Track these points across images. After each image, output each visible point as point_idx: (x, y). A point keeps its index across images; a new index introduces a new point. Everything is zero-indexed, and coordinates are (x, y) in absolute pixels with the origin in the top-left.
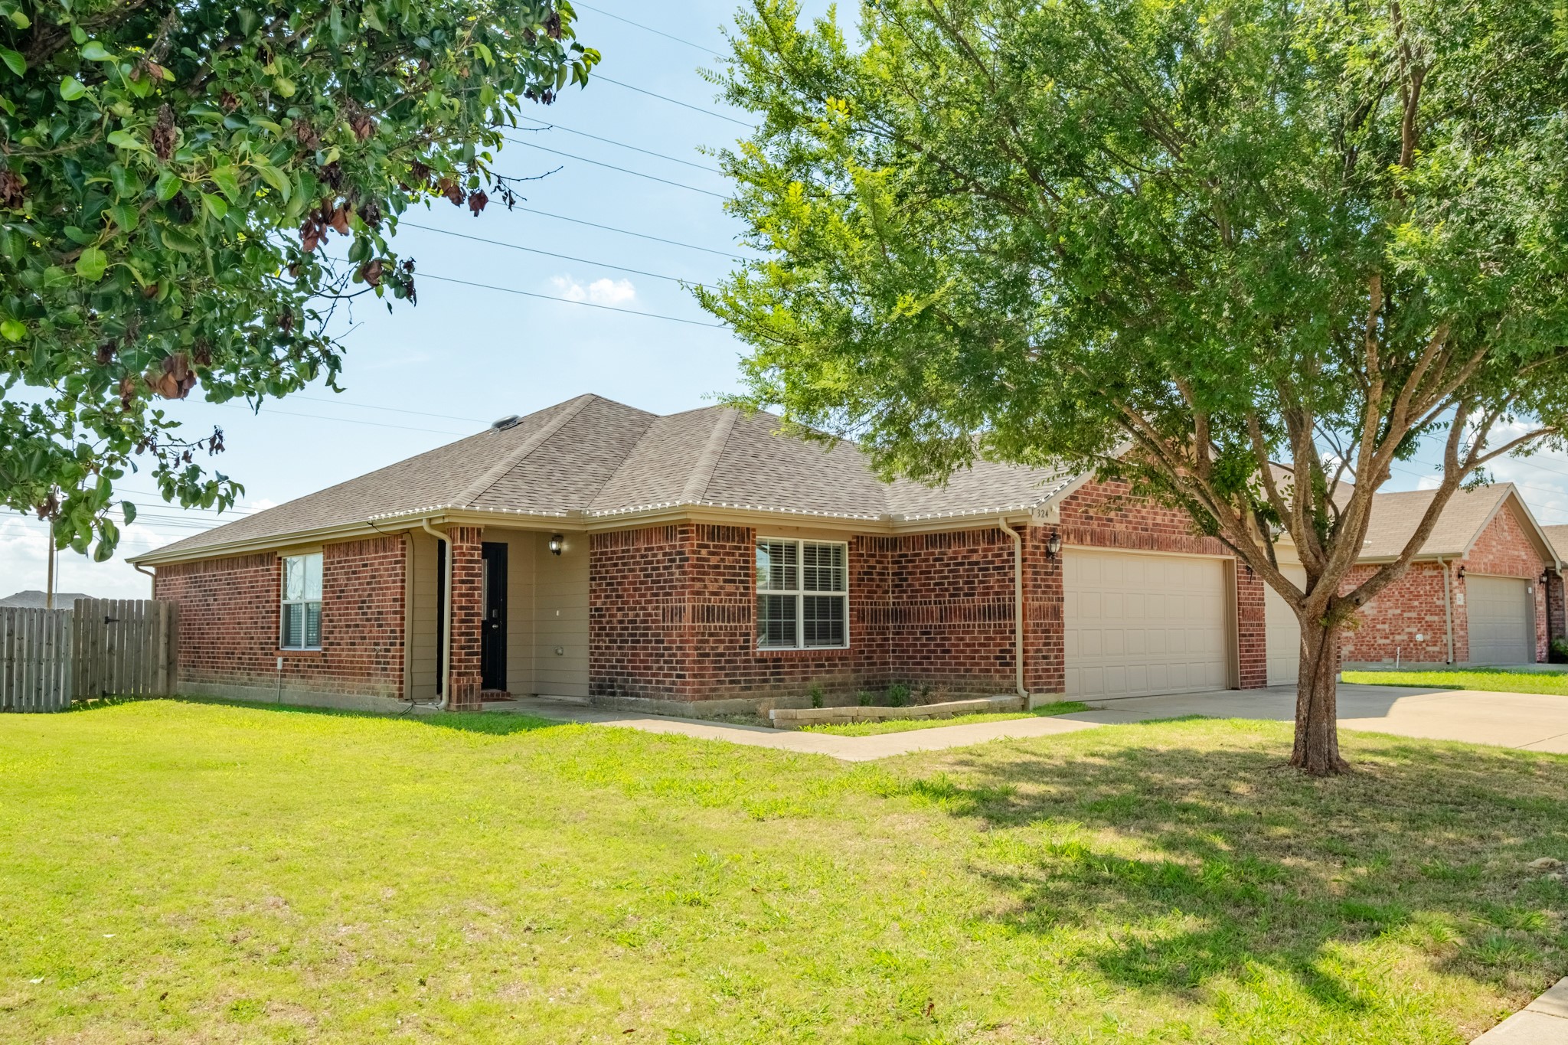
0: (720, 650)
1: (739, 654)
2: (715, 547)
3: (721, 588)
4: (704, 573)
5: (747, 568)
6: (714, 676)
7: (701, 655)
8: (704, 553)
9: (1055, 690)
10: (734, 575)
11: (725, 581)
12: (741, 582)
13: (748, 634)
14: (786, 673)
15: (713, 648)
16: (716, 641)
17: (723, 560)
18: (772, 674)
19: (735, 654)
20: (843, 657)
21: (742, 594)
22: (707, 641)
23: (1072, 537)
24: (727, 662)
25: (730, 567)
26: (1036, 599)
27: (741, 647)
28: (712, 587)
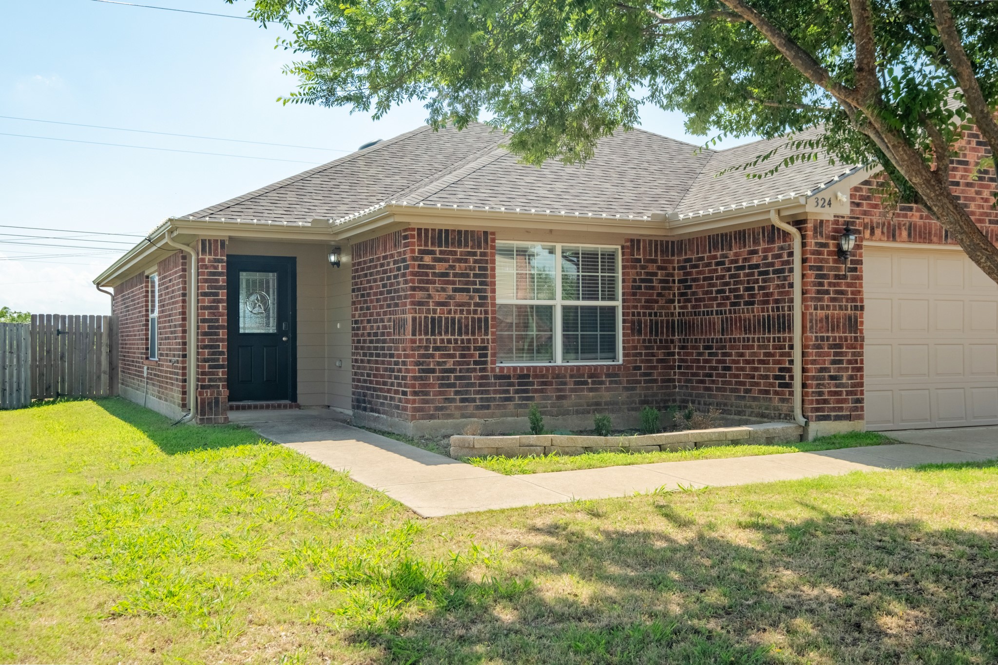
0: (450, 364)
1: (475, 370)
2: (441, 252)
3: (450, 297)
4: (428, 282)
5: (485, 276)
6: (441, 393)
7: (424, 371)
8: (428, 259)
9: (849, 418)
10: (467, 283)
11: (455, 290)
12: (476, 291)
13: (485, 348)
14: (536, 391)
15: (439, 364)
16: (442, 356)
17: (452, 267)
18: (517, 391)
19: (468, 370)
20: (612, 373)
21: (476, 305)
22: (432, 356)
23: (878, 232)
24: (456, 378)
25: (462, 275)
26: (822, 308)
27: (476, 363)
28: (438, 297)
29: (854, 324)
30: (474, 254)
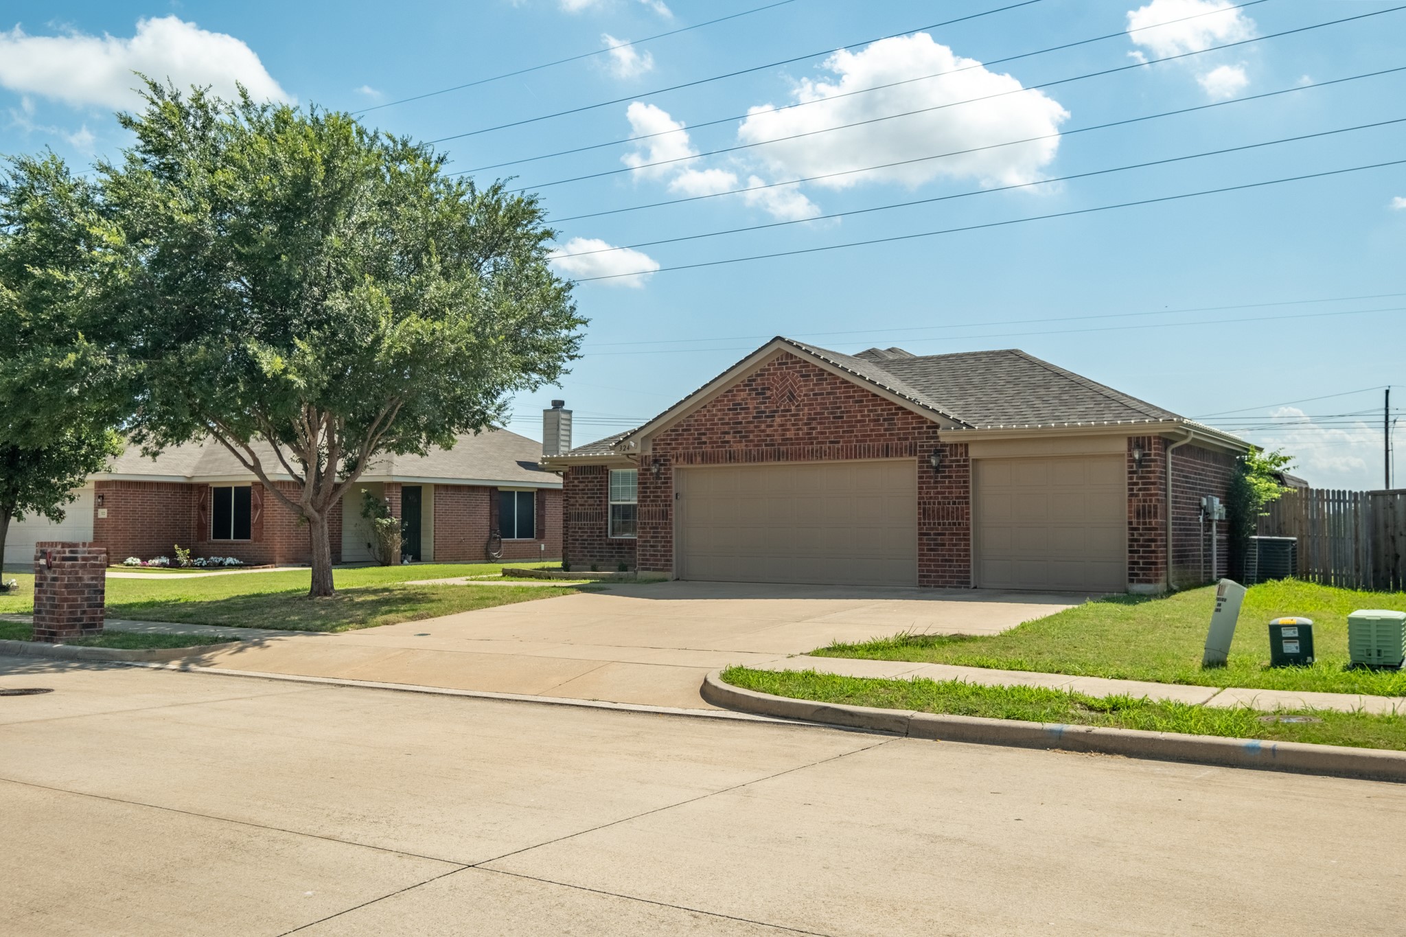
0: (585, 537)
1: (596, 540)
2: (583, 478)
3: (586, 501)
4: (576, 494)
6: (582, 552)
7: (573, 540)
8: (575, 482)
10: (593, 494)
11: (588, 498)
12: (598, 497)
13: (601, 528)
14: (626, 553)
15: (580, 536)
16: (582, 532)
17: (587, 486)
18: (617, 552)
19: (593, 540)
21: (598, 505)
22: (577, 532)
24: (588, 544)
25: (592, 490)
26: (645, 506)
27: (597, 536)
28: (580, 501)
29: (665, 515)
30: (597, 478)
